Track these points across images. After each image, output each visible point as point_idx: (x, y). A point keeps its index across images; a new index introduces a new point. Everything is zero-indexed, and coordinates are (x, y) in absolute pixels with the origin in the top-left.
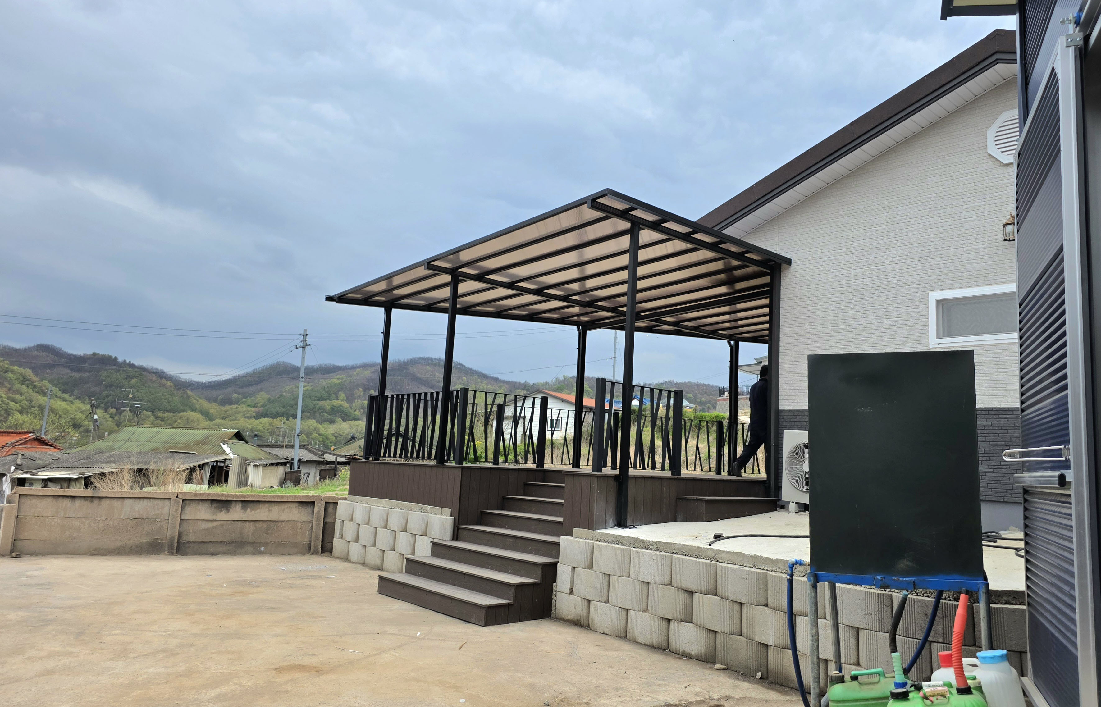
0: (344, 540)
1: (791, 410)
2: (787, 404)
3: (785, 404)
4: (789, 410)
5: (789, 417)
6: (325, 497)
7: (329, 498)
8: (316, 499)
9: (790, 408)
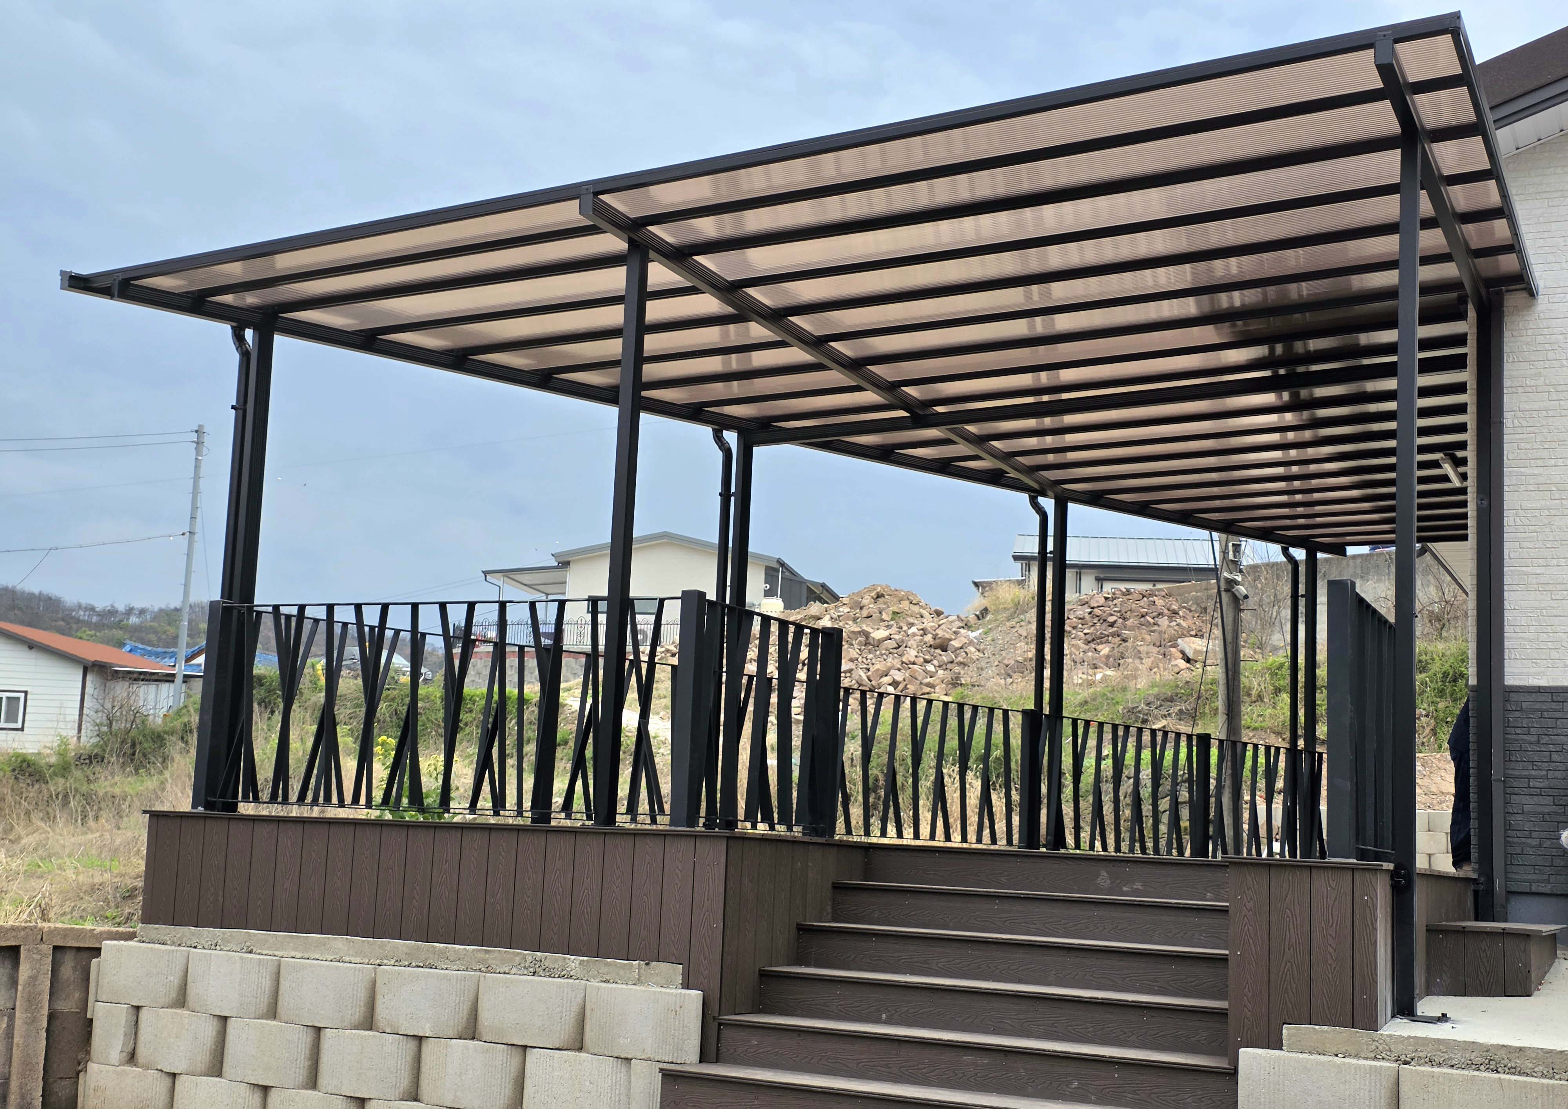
0: (147, 1068)
1: (1544, 688)
2: (1532, 670)
3: (1525, 670)
4: (1539, 687)
5: (1538, 706)
6: (53, 932)
7: (66, 933)
8: (25, 938)
9: (1543, 682)
